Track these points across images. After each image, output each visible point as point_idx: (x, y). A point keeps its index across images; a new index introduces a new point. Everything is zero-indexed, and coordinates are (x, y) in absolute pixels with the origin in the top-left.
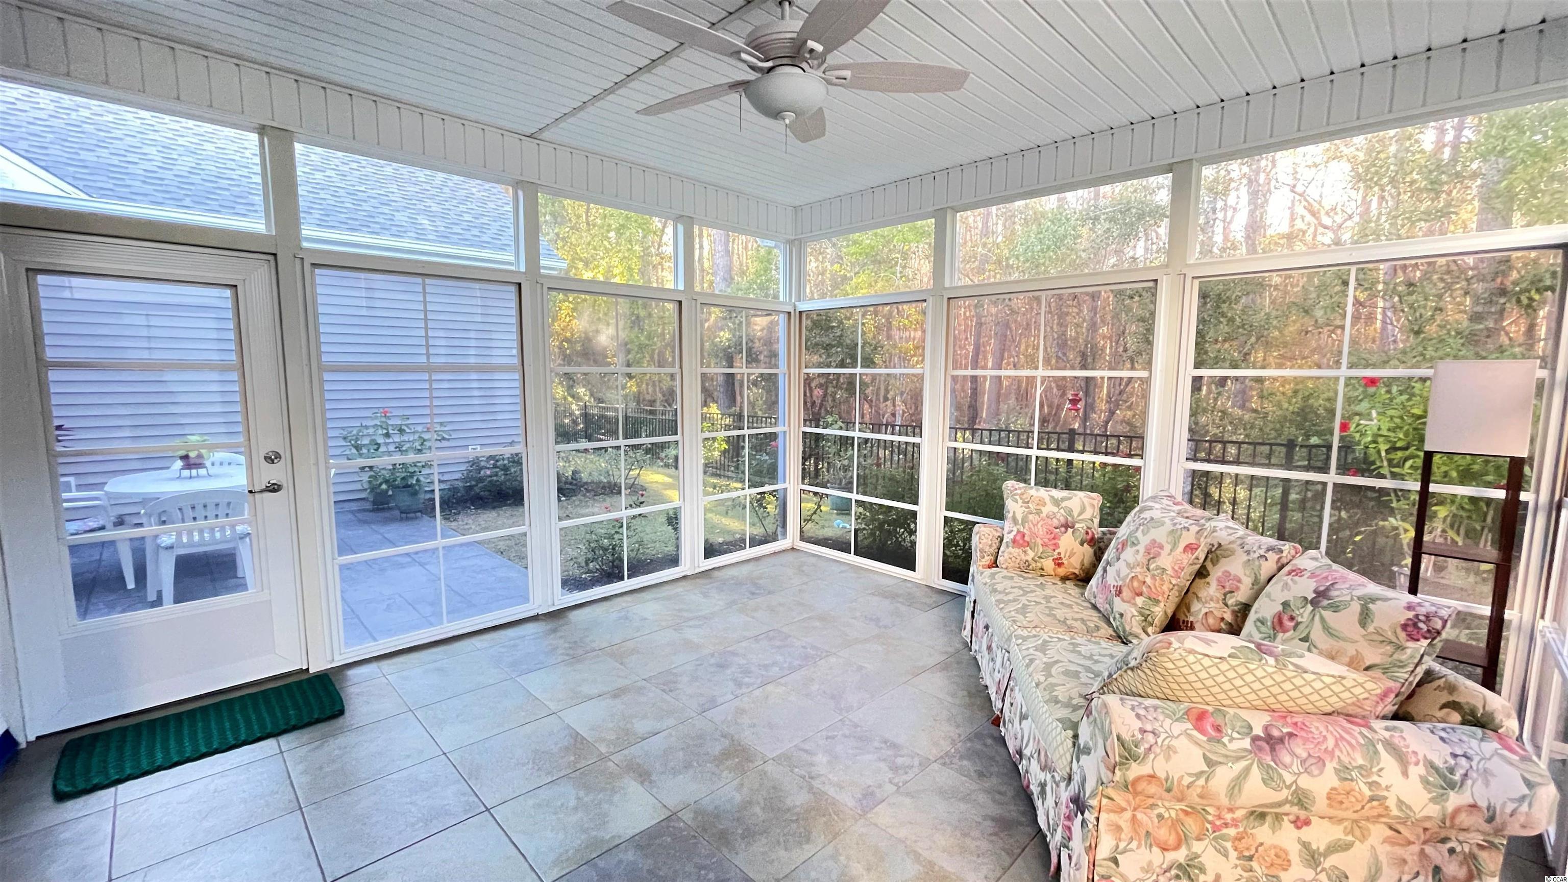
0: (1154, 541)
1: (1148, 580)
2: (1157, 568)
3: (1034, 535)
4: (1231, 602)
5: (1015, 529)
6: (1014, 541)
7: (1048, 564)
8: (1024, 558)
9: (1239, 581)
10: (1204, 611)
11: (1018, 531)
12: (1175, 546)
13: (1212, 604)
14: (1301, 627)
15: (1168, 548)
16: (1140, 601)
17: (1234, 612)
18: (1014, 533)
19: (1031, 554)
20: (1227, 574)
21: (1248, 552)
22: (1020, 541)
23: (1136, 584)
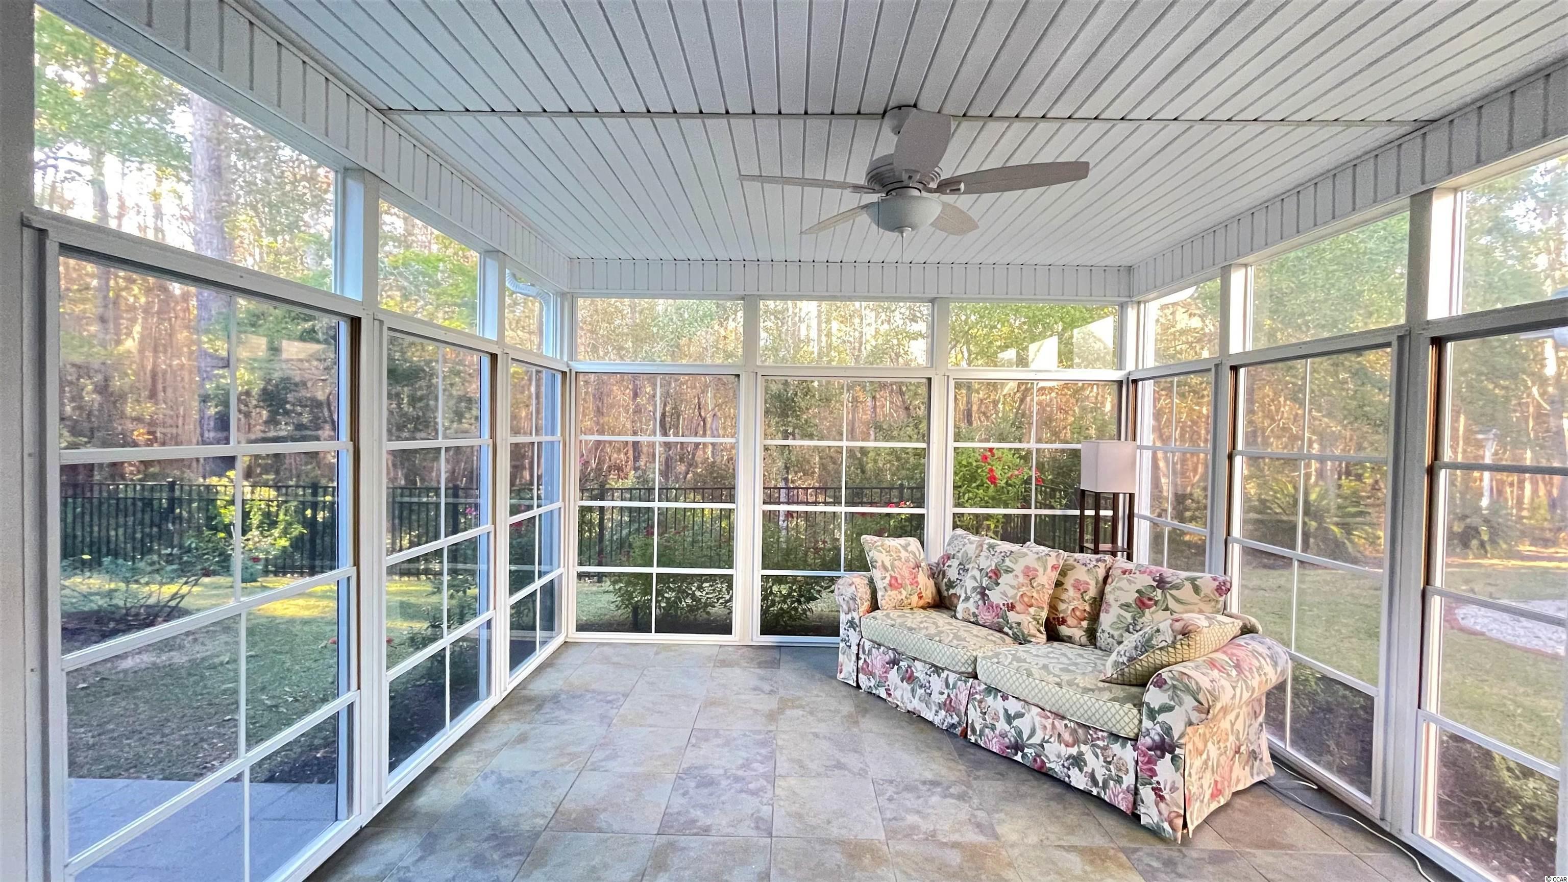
0: (1027, 567)
1: (1035, 595)
2: (1039, 585)
3: (903, 577)
4: (1087, 598)
5: (888, 575)
6: (890, 585)
7: (915, 598)
8: (900, 598)
9: (1088, 584)
10: (1071, 608)
11: (891, 577)
12: (1045, 569)
13: (1076, 602)
14: (1160, 603)
15: (1041, 570)
16: (1032, 610)
17: (1091, 605)
18: (888, 578)
19: (904, 593)
20: (1077, 581)
21: (1085, 565)
22: (894, 584)
23: (1026, 599)
